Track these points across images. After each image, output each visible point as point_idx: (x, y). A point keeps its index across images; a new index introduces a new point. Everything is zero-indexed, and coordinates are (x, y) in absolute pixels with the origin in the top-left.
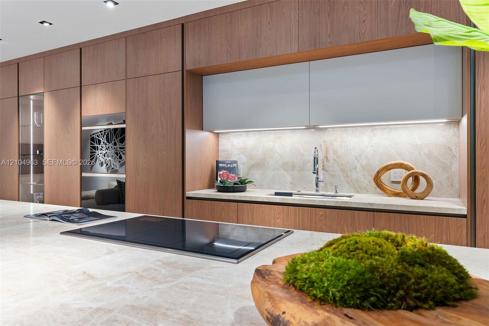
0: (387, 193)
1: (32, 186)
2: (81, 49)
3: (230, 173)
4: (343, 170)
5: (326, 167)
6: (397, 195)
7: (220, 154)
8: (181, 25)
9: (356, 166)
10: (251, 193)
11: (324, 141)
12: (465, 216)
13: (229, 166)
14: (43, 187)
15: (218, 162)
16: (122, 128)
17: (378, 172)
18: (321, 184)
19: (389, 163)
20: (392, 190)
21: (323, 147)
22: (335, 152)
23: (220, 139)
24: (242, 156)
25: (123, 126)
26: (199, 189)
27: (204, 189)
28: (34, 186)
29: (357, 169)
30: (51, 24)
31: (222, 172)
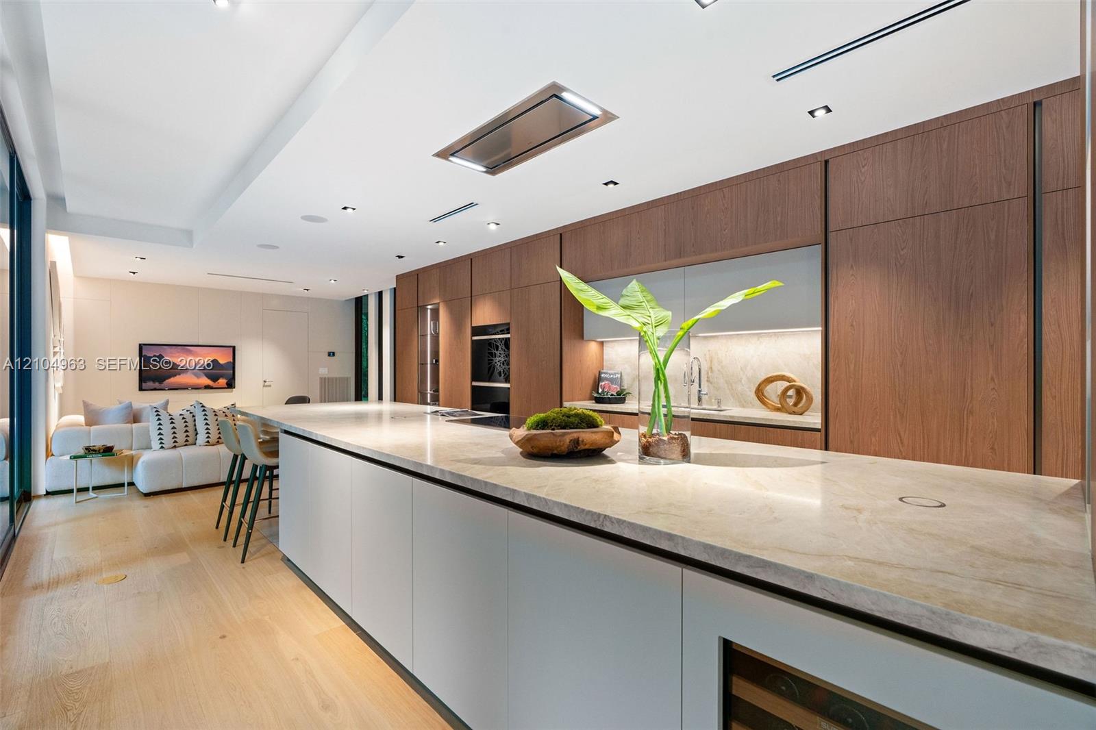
0: (769, 408)
1: (429, 395)
2: (471, 259)
3: (612, 384)
4: (727, 382)
5: (711, 378)
6: (778, 410)
7: (605, 363)
8: (559, 235)
9: (741, 378)
10: (630, 406)
11: (709, 351)
12: (818, 430)
13: (612, 376)
14: (438, 396)
15: (600, 373)
16: (506, 338)
17: (759, 385)
18: (704, 398)
19: (770, 375)
20: (774, 404)
21: (708, 356)
22: (720, 362)
23: (604, 348)
24: (626, 366)
25: (508, 336)
26: (579, 400)
27: (585, 400)
28: (431, 394)
29: (743, 381)
30: (445, 243)
31: (603, 383)
